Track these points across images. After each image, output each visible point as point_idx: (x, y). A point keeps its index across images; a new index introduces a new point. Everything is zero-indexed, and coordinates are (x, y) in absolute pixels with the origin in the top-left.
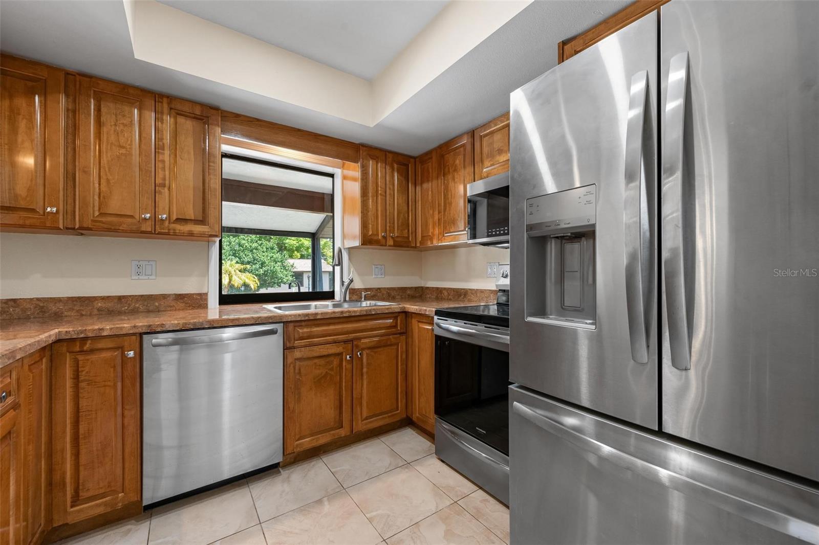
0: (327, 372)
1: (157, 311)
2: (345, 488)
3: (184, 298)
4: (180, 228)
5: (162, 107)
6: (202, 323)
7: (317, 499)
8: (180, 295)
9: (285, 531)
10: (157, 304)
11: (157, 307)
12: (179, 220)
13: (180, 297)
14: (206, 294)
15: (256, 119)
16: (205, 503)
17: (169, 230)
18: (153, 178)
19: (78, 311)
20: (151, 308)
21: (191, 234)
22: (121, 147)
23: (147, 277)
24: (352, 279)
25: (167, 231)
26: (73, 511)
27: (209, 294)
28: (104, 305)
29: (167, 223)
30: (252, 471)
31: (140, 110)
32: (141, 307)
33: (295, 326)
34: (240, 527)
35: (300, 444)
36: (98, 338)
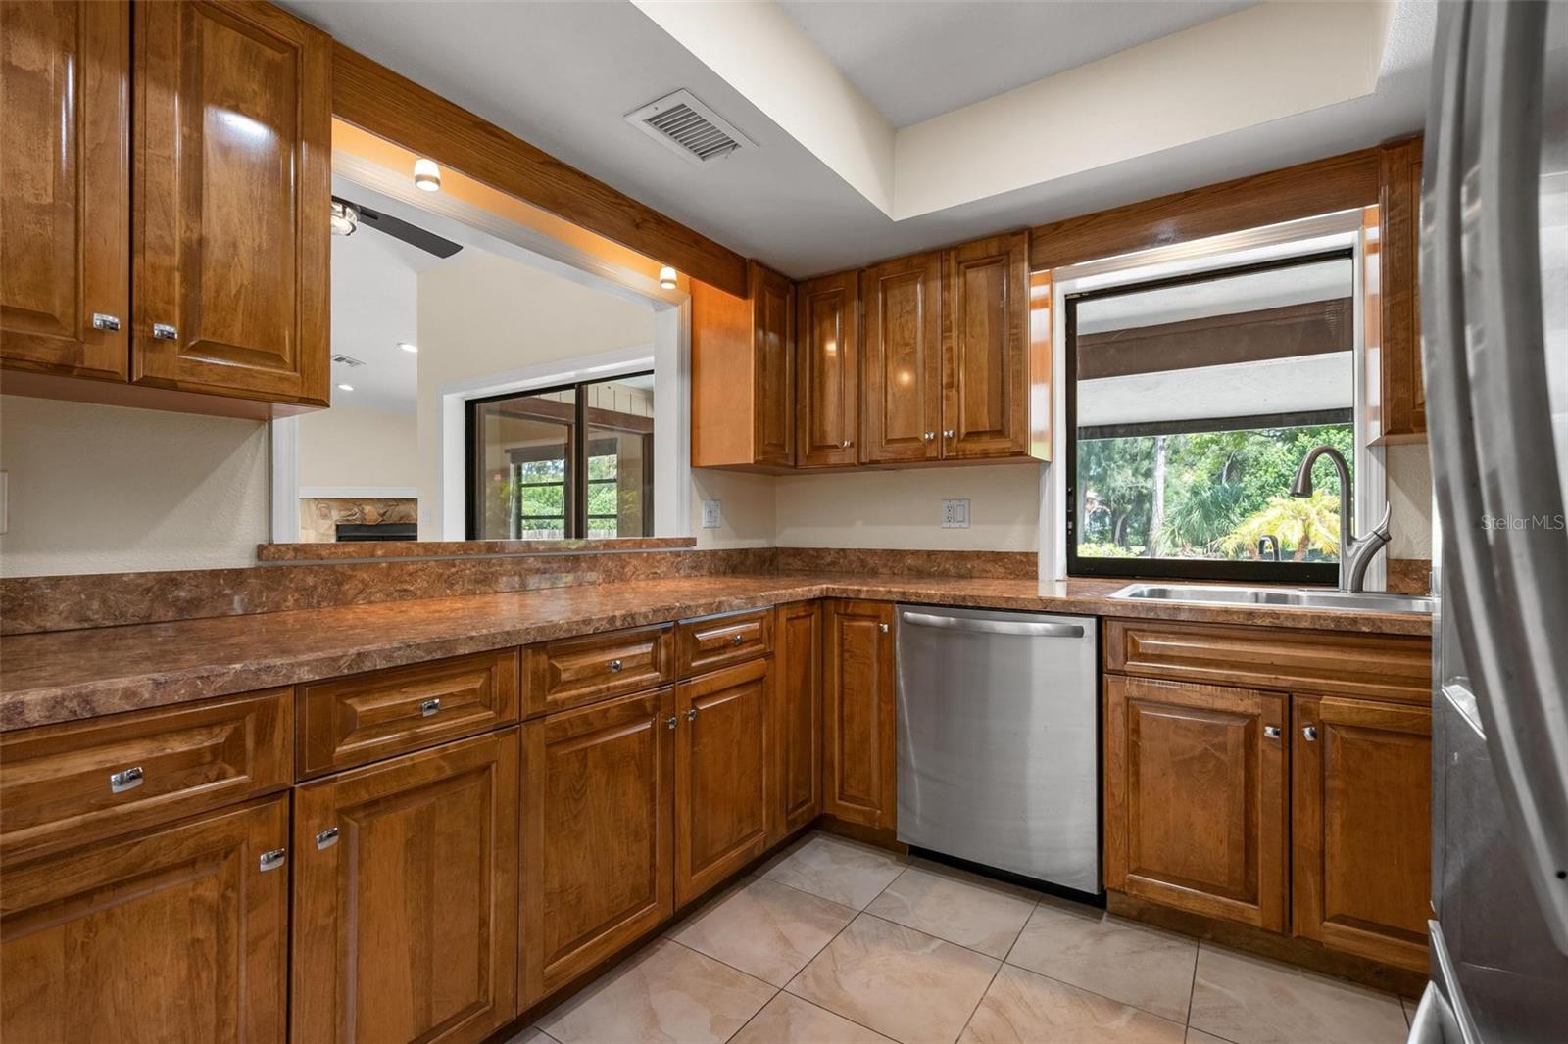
0: (1206, 749)
1: (968, 576)
2: (1190, 1024)
3: (1004, 558)
4: (975, 446)
5: (949, 267)
6: (964, 598)
7: (1115, 997)
8: (998, 553)
9: (1022, 997)
10: (969, 566)
11: (970, 571)
12: (972, 435)
13: (998, 557)
14: (1035, 555)
15: (1092, 215)
16: (996, 896)
17: (958, 452)
18: (939, 378)
19: (890, 568)
20: (963, 572)
21: (985, 455)
22: (906, 344)
23: (958, 525)
24: (1387, 532)
25: (955, 454)
26: (839, 805)
27: (1040, 555)
28: (914, 563)
29: (955, 441)
30: (1039, 880)
31: (925, 283)
32: (951, 568)
33: (1126, 630)
34: (976, 945)
35: (1138, 883)
36: (858, 601)
